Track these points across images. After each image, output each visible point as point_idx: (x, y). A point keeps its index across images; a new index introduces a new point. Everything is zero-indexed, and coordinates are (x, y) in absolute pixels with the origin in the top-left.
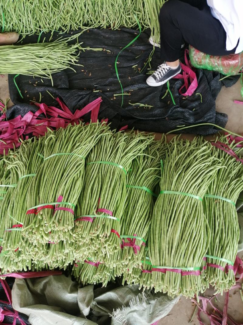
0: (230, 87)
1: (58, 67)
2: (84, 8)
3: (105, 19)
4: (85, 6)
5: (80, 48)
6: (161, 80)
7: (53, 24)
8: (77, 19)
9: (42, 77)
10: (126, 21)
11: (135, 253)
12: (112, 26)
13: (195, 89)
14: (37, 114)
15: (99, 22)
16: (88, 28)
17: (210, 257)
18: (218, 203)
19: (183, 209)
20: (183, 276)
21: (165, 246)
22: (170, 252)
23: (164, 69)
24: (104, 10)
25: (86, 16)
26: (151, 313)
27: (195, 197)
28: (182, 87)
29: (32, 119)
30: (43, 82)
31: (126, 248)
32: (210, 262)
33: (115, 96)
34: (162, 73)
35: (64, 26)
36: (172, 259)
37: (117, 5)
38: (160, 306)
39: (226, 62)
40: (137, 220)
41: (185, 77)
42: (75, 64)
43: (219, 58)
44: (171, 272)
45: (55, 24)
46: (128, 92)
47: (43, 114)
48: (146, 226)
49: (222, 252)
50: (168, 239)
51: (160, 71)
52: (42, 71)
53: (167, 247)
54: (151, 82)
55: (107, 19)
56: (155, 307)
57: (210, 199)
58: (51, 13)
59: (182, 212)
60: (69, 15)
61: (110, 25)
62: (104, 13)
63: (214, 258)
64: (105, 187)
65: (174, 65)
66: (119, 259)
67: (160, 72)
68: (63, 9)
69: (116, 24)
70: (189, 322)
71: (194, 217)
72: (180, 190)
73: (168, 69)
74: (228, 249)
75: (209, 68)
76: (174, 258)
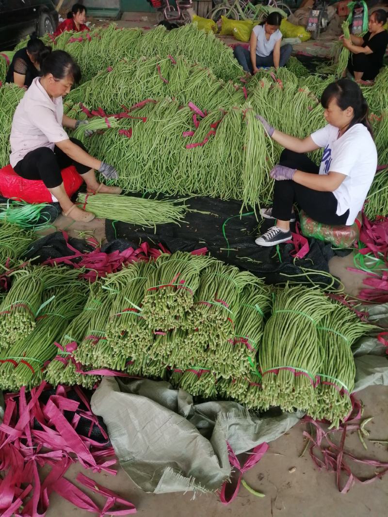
0: (343, 257)
1: (163, 220)
2: (196, 176)
3: (216, 189)
4: (198, 175)
5: (187, 209)
6: (271, 240)
7: (160, 187)
8: (185, 186)
9: (144, 226)
10: (237, 194)
11: (248, 348)
12: (221, 197)
13: (306, 253)
14: (137, 252)
15: (208, 192)
16: (196, 195)
17: (324, 376)
18: (332, 335)
20: (296, 377)
21: (278, 350)
22: (283, 354)
23: (274, 231)
24: (216, 180)
25: (197, 184)
27: (308, 317)
28: (293, 251)
29: (131, 255)
30: (144, 229)
31: (238, 344)
32: (324, 380)
33: (222, 250)
34: (272, 234)
35: (171, 190)
36: (285, 360)
37: (230, 178)
39: (338, 233)
40: (249, 327)
41: (296, 243)
42: (180, 220)
43: (331, 228)
44: (285, 370)
45: (162, 187)
46: (236, 248)
47: (143, 253)
48: (259, 334)
49: (336, 374)
50: (281, 344)
51: (270, 232)
52: (145, 221)
53: (281, 351)
54: (261, 242)
55: (217, 189)
57: (323, 331)
58: (161, 176)
59: (296, 324)
60: (180, 180)
61: (219, 197)
62: (216, 184)
63: (329, 377)
64: (222, 287)
65: (285, 229)
66: (231, 350)
67: (270, 234)
68: (174, 175)
69: (226, 195)
70: (299, 456)
71: (308, 330)
72: (294, 309)
73: (278, 231)
74: (343, 371)
75: (321, 237)
76: (288, 359)
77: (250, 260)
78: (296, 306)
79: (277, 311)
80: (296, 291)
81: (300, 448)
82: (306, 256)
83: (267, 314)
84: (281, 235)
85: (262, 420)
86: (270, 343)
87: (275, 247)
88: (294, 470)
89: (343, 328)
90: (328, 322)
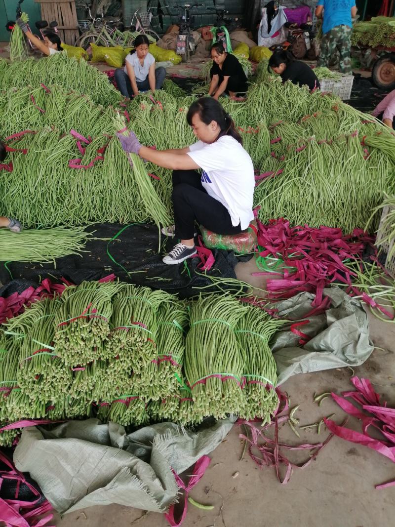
0: (246, 262)
1: (61, 253)
2: (91, 204)
3: (113, 214)
4: (92, 202)
5: (86, 238)
6: (178, 258)
7: (53, 219)
8: (81, 215)
9: (41, 262)
10: (136, 216)
11: (172, 364)
12: (121, 221)
13: (212, 264)
14: (39, 290)
15: (106, 218)
16: (93, 223)
17: (249, 376)
18: (249, 336)
19: (215, 330)
20: (224, 382)
21: (202, 360)
22: (208, 363)
23: (180, 248)
24: (113, 205)
25: (93, 212)
27: (225, 322)
28: (200, 264)
29: (32, 295)
30: (42, 266)
31: (162, 362)
32: (250, 380)
33: (130, 274)
34: (178, 251)
35: (66, 221)
36: (211, 368)
37: (126, 202)
38: (204, 437)
39: (238, 240)
40: (170, 344)
41: (202, 256)
42: (81, 251)
43: (231, 237)
44: (211, 378)
45: (55, 219)
46: (144, 270)
47: (46, 290)
48: (181, 349)
49: (260, 372)
50: (204, 355)
51: (176, 250)
52: (43, 257)
53: (205, 360)
54: (168, 260)
55: (115, 214)
56: (198, 441)
57: (241, 334)
58: (52, 208)
60: (74, 209)
61: (118, 221)
62: (112, 209)
63: (254, 376)
65: (189, 244)
66: (156, 370)
67: (176, 252)
68: (67, 204)
69: (125, 219)
70: (240, 459)
71: (227, 335)
72: (210, 317)
73: (184, 247)
74: (265, 368)
75: (223, 247)
77: (161, 279)
78: (212, 314)
79: (194, 323)
80: (209, 301)
81: (239, 451)
82: (213, 266)
83: (186, 328)
84: (187, 252)
85: (198, 434)
86: (193, 355)
87: (182, 263)
88: (237, 475)
89: (257, 327)
90: (244, 324)
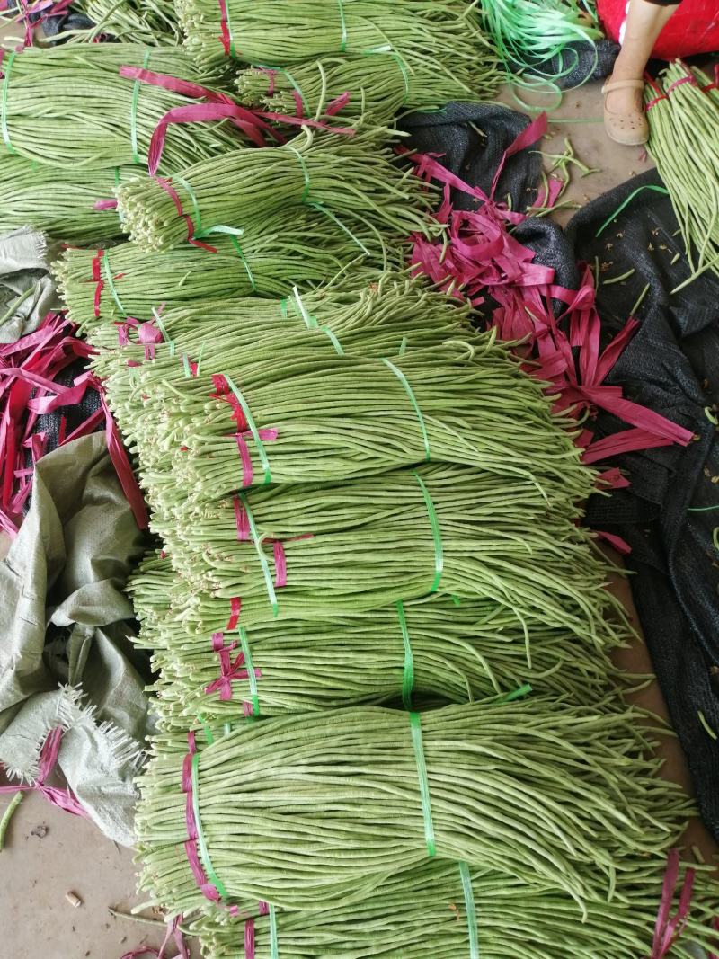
11: (208, 688)
14: (558, 292)
17: (271, 923)
18: (449, 915)
19: (373, 795)
20: (182, 845)
26: (103, 789)
29: (538, 287)
30: (674, 261)
31: (216, 658)
32: (256, 926)
36: (217, 799)
38: (125, 809)
40: (302, 664)
44: (184, 808)
48: (296, 699)
50: (272, 772)
52: (706, 242)
53: (251, 777)
56: (120, 797)
57: (457, 883)
59: (364, 794)
63: (273, 938)
66: (182, 648)
70: (110, 908)
72: (432, 769)
76: (224, 804)
